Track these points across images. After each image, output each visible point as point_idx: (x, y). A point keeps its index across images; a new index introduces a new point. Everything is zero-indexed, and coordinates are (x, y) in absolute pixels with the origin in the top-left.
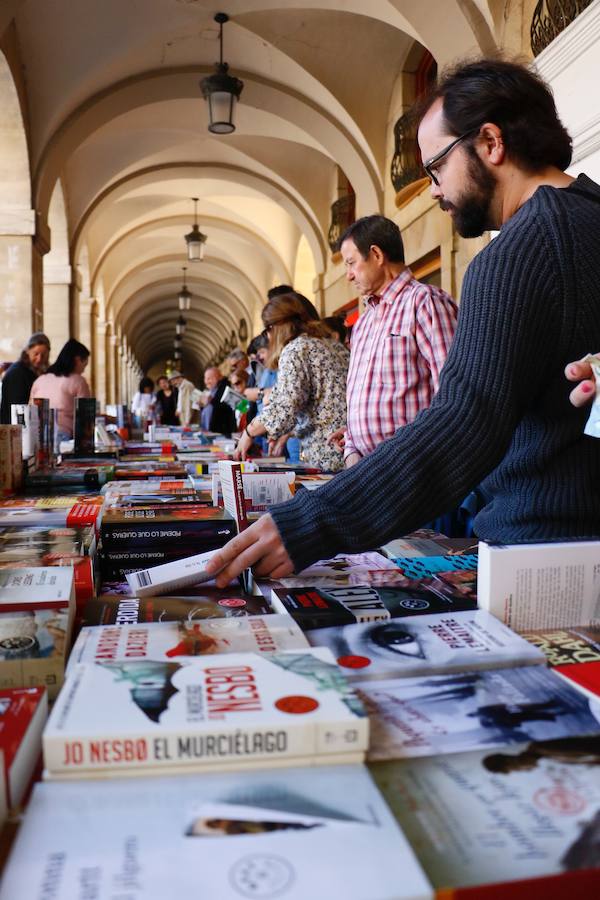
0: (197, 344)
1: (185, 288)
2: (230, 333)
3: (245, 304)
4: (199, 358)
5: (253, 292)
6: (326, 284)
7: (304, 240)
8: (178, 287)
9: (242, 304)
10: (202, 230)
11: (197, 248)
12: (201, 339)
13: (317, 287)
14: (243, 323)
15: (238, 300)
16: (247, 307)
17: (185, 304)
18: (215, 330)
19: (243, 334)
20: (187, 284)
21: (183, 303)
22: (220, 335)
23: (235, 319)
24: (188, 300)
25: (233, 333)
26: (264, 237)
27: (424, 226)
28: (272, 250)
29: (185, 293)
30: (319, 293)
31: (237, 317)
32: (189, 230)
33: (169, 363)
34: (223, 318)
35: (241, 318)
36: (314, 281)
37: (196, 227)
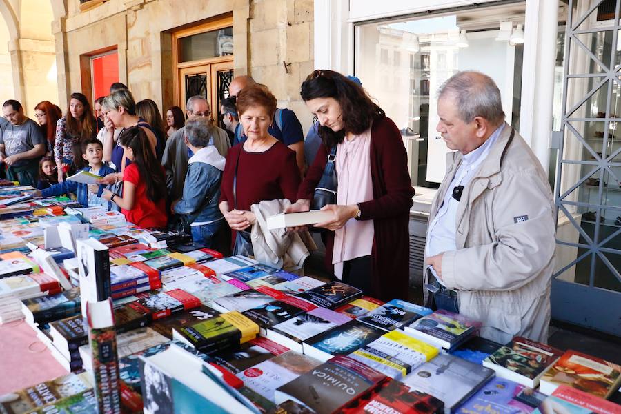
6: (71, 26)
13: (58, 28)
30: (61, 36)
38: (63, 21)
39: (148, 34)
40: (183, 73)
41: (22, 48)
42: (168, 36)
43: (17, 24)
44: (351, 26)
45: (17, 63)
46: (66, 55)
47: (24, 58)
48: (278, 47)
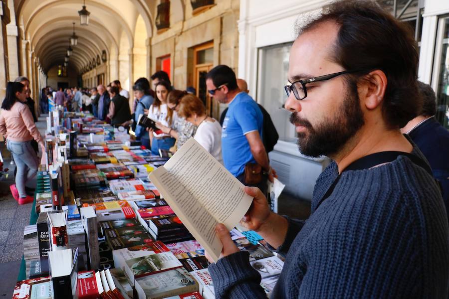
0: (76, 58)
1: (74, 33)
2: (97, 56)
3: (105, 42)
4: (77, 66)
5: (111, 38)
6: (153, 43)
7: (140, 17)
8: (71, 32)
9: (104, 43)
10: (88, 9)
11: (85, 19)
12: (80, 57)
13: (148, 44)
14: (104, 52)
15: (103, 41)
16: (106, 44)
17: (74, 42)
18: (88, 53)
19: (104, 58)
20: (76, 31)
21: (73, 42)
22: (90, 56)
23: (100, 50)
24: (76, 41)
25: (98, 56)
26: (119, 13)
27: (206, 27)
28: (123, 20)
29: (75, 37)
30: (149, 47)
31: (101, 49)
32: (81, 9)
33: (60, 66)
34: (93, 48)
35: (103, 49)
36: (146, 40)
37: (84, 7)
38: (150, 39)
39: (183, 48)
40: (199, 70)
41: (134, 53)
42: (191, 50)
43: (133, 40)
44: (256, 51)
45: (131, 61)
46: (151, 58)
47: (135, 59)
48: (230, 59)
